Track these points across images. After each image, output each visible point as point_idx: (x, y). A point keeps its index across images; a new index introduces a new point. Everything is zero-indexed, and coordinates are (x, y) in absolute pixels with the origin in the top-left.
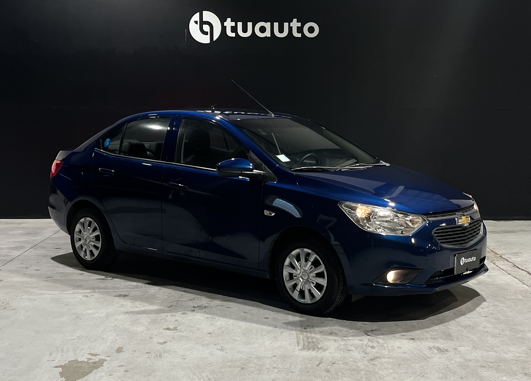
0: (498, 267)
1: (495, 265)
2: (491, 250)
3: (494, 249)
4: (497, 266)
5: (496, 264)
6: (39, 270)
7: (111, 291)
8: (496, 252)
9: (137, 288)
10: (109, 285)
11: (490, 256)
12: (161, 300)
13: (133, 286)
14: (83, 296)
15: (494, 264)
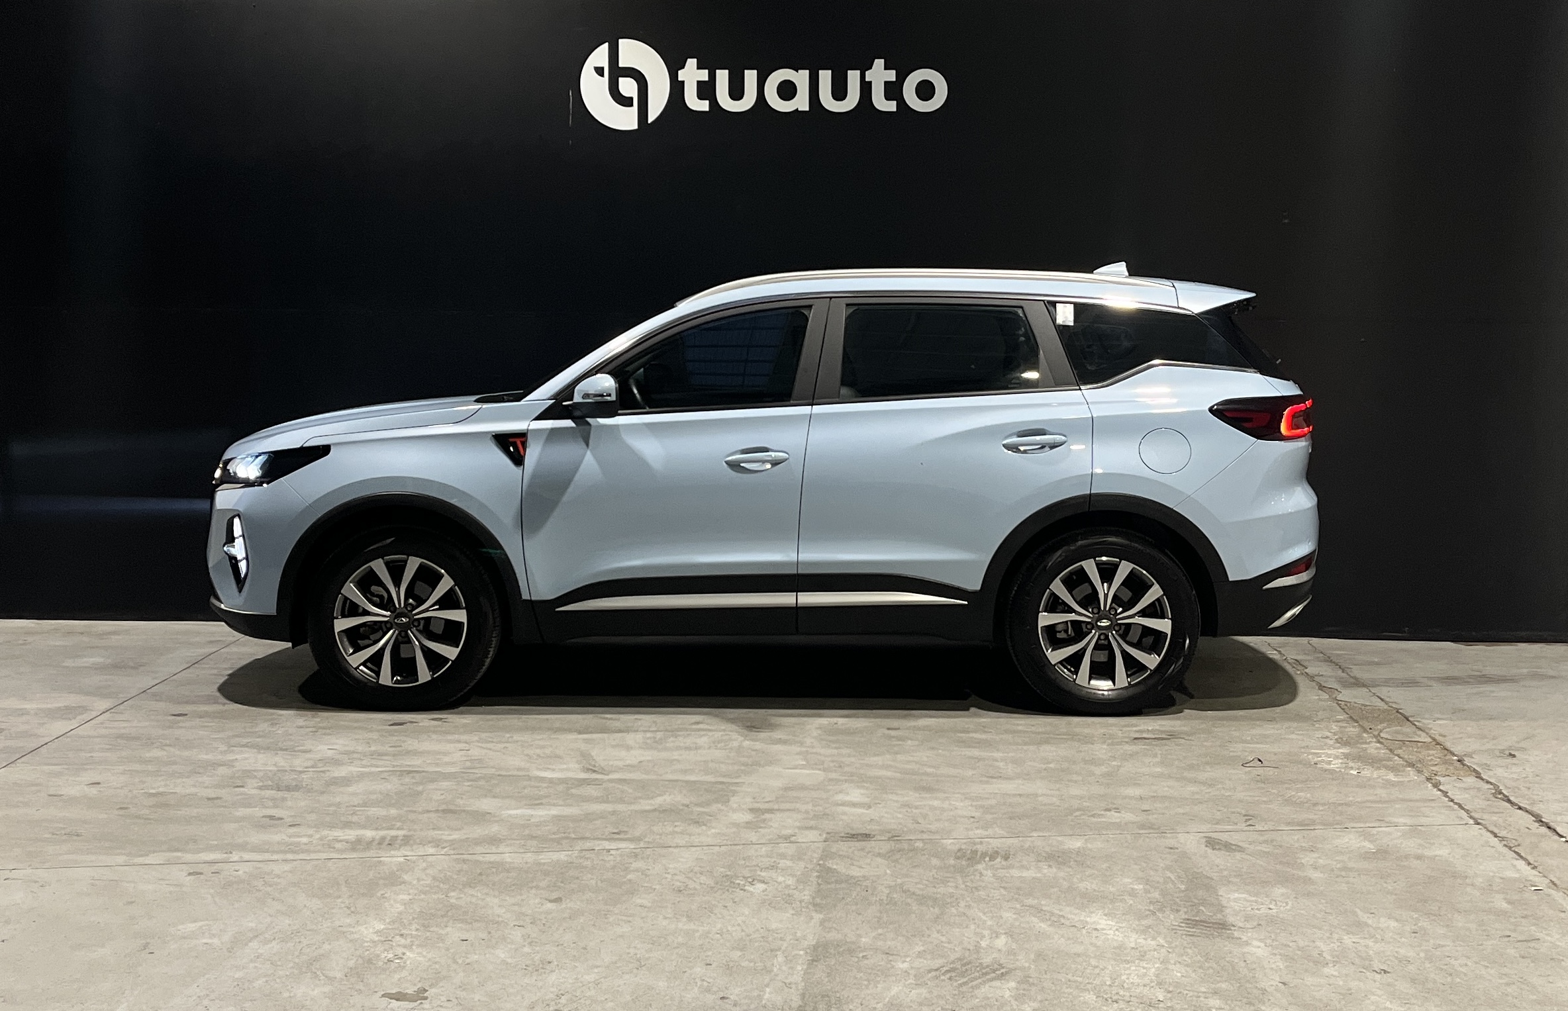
0: (1447, 797)
1: (1440, 790)
2: (1434, 740)
3: (1445, 736)
4: (1445, 794)
5: (1441, 787)
6: (99, 783)
7: (275, 857)
8: (1448, 745)
9: (354, 849)
10: (277, 838)
11: (1429, 758)
12: (409, 894)
13: (347, 842)
14: (190, 874)
15: (1436, 785)
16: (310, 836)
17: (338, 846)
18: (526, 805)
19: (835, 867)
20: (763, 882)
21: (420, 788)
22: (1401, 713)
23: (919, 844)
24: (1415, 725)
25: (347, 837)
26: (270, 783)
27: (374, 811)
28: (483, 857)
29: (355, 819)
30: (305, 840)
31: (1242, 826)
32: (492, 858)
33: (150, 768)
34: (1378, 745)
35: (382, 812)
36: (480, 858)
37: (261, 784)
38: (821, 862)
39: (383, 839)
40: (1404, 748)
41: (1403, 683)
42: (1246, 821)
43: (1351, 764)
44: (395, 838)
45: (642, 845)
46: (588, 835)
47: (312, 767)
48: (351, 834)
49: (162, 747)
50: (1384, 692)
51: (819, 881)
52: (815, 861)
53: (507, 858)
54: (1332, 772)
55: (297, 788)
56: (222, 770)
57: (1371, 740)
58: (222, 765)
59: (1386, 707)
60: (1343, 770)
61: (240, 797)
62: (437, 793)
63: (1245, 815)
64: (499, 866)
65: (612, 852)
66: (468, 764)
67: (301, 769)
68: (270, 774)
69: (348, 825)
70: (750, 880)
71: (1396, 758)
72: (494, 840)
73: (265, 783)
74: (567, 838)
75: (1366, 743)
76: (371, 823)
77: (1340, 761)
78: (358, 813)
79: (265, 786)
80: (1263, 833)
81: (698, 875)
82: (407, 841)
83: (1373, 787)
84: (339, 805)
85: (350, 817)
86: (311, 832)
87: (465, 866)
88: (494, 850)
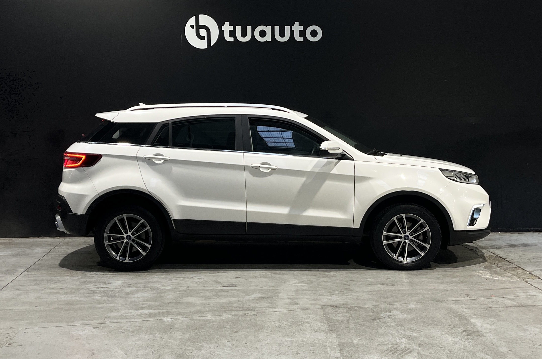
0: (533, 286)
2: (518, 266)
3: (521, 265)
4: (531, 285)
5: (529, 283)
8: (524, 268)
11: (519, 273)
15: (527, 282)
16: (131, 313)
17: (144, 316)
18: (204, 299)
19: (330, 317)
20: (308, 323)
21: (162, 295)
22: (501, 257)
23: (356, 308)
24: (508, 261)
25: (145, 313)
26: (103, 295)
27: (150, 303)
28: (201, 318)
29: (143, 306)
30: (130, 314)
31: (467, 298)
32: (204, 318)
33: (54, 291)
34: (499, 269)
35: (153, 303)
36: (199, 318)
37: (100, 295)
38: (324, 316)
39: (159, 313)
40: (509, 270)
41: (496, 247)
42: (468, 296)
43: (494, 276)
44: (163, 313)
45: (256, 312)
46: (234, 309)
47: (116, 289)
48: (146, 311)
49: (55, 283)
50: (492, 250)
51: (328, 322)
52: (322, 315)
53: (209, 318)
54: (488, 278)
55: (115, 296)
56: (82, 291)
57: (496, 267)
58: (81, 289)
59: (495, 256)
60: (492, 278)
61: (96, 300)
62: (169, 297)
63: (466, 294)
64: (208, 321)
65: (247, 315)
66: (175, 286)
67: (113, 290)
68: (101, 292)
69: (142, 309)
70: (303, 322)
71: (508, 273)
72: (200, 312)
73: (102, 295)
74: (227, 310)
75: (495, 268)
76: (150, 307)
77: (489, 275)
78: (144, 304)
79: (103, 296)
80: (475, 300)
81: (283, 322)
82: (168, 313)
83: (505, 283)
84: (134, 302)
85: (141, 306)
86: (130, 311)
87: (195, 321)
88: (203, 315)
